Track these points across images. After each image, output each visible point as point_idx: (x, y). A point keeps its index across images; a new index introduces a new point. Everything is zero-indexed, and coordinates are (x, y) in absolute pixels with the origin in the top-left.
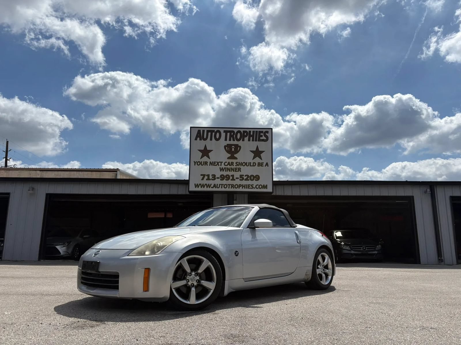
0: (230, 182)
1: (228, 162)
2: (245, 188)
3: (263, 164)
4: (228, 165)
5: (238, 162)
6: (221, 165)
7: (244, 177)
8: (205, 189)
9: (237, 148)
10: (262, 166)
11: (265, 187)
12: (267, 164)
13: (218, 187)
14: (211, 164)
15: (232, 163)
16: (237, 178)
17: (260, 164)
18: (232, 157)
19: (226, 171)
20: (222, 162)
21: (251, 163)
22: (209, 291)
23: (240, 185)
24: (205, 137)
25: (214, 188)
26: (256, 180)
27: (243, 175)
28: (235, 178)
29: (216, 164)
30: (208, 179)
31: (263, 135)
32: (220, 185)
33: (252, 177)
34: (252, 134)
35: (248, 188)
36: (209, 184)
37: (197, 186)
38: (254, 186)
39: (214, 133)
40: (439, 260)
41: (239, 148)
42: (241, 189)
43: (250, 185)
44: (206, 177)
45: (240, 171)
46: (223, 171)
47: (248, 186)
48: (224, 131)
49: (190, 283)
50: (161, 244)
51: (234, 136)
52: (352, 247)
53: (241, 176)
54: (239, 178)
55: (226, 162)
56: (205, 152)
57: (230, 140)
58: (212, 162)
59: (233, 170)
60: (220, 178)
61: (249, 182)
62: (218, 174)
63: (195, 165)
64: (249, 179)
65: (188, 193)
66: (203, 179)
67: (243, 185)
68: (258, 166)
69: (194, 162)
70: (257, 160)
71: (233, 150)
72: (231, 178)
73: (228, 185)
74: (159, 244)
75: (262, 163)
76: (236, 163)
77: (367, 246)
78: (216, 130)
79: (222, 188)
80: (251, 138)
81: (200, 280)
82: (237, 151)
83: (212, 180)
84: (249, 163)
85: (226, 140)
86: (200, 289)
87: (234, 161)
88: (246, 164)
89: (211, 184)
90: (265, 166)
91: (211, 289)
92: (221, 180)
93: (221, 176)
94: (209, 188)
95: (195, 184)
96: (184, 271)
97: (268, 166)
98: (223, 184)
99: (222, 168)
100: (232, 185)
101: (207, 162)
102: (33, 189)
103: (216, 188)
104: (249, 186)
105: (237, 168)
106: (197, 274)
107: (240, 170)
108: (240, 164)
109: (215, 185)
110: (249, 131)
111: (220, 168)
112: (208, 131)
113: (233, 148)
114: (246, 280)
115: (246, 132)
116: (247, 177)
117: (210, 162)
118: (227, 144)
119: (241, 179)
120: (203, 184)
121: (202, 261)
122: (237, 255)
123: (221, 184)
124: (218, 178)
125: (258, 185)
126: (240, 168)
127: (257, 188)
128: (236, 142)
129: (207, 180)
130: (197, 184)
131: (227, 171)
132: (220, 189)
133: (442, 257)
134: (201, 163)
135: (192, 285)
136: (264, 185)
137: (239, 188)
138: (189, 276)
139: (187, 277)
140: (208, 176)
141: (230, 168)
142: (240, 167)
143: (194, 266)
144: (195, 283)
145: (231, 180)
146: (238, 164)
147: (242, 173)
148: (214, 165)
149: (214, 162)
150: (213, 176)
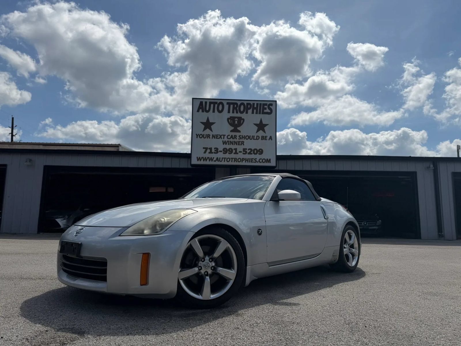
0: (233, 156)
1: (230, 136)
2: (248, 162)
3: (266, 138)
4: (231, 139)
5: (241, 136)
6: (224, 138)
7: (247, 150)
8: (208, 163)
9: (241, 121)
10: (265, 140)
11: (269, 161)
12: (271, 138)
13: (221, 160)
14: (213, 136)
15: (235, 136)
16: (240, 152)
17: (263, 138)
18: (235, 130)
19: (228, 144)
20: (225, 135)
21: (254, 136)
22: (227, 281)
23: (242, 159)
24: (207, 109)
25: (217, 161)
26: (259, 154)
27: (246, 149)
28: (238, 152)
29: (219, 137)
30: (211, 152)
32: (222, 158)
33: (255, 152)
34: (255, 106)
35: (252, 162)
36: (211, 158)
37: (199, 159)
38: (258, 160)
39: (216, 105)
40: (439, 234)
41: (242, 121)
42: (244, 163)
43: (253, 159)
44: (208, 151)
45: (244, 145)
46: (226, 144)
47: (251, 160)
48: (228, 103)
49: (203, 271)
50: (165, 219)
51: (238, 108)
53: (244, 150)
54: (242, 152)
55: (229, 135)
56: (208, 125)
57: (233, 112)
58: (215, 135)
59: (236, 143)
61: (253, 156)
62: (221, 147)
63: (197, 137)
64: (252, 152)
65: (190, 167)
66: (205, 152)
67: (246, 159)
68: (262, 139)
69: (196, 134)
70: (261, 133)
71: (236, 122)
72: (234, 151)
73: (231, 158)
74: (163, 220)
75: (266, 136)
76: (239, 136)
77: (368, 222)
78: (218, 102)
79: (224, 161)
80: (255, 111)
81: (215, 266)
82: (240, 124)
83: (215, 153)
84: (252, 136)
85: (229, 112)
86: (216, 278)
87: (238, 134)
88: (249, 137)
89: (213, 158)
90: (269, 140)
91: (231, 279)
92: (224, 153)
93: (224, 149)
94: (212, 161)
95: (197, 157)
96: (195, 255)
97: (272, 140)
98: (226, 158)
99: (225, 141)
100: (235, 158)
101: (210, 135)
102: (30, 160)
103: (218, 161)
105: (240, 141)
106: (212, 259)
107: (243, 143)
108: (243, 137)
109: (217, 158)
110: (253, 104)
111: (223, 141)
112: (210, 103)
114: (271, 264)
115: (250, 104)
116: (250, 151)
117: (213, 135)
118: (230, 117)
119: (244, 152)
120: (205, 158)
121: (218, 241)
122: (260, 234)
123: (224, 158)
124: (221, 151)
125: (261, 159)
126: (244, 142)
127: (261, 162)
128: (239, 115)
129: (209, 153)
130: (200, 157)
131: (230, 144)
132: (223, 163)
133: (442, 232)
134: (203, 136)
135: (206, 273)
136: (267, 159)
137: (242, 162)
138: (201, 262)
139: (198, 263)
140: (211, 149)
141: (233, 141)
142: (243, 140)
143: (207, 248)
144: (210, 271)
145: (234, 153)
146: (241, 137)
147: (245, 147)
148: (217, 138)
149: (217, 135)
150: (215, 149)
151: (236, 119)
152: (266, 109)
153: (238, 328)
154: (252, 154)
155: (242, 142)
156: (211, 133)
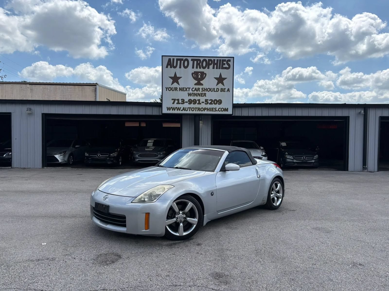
0: (197, 106)
1: (195, 88)
2: (209, 111)
3: (225, 90)
4: (195, 91)
5: (203, 88)
6: (189, 91)
7: (209, 101)
8: (176, 112)
9: (203, 75)
10: (224, 91)
11: (226, 110)
12: (228, 90)
13: (187, 110)
14: (181, 89)
15: (199, 89)
16: (203, 102)
18: (199, 84)
19: (193, 96)
20: (190, 88)
21: (214, 88)
22: (193, 225)
23: (205, 108)
24: (175, 65)
25: (183, 110)
26: (219, 104)
28: (201, 102)
29: (185, 90)
30: (178, 103)
31: (226, 64)
32: (188, 108)
33: (215, 101)
34: (216, 62)
35: (212, 111)
36: (179, 108)
37: (169, 109)
38: (217, 109)
39: (182, 62)
40: (364, 168)
41: (204, 75)
42: (206, 112)
43: (214, 108)
44: (176, 102)
46: (191, 96)
48: (192, 60)
49: (178, 220)
51: (201, 64)
52: (295, 157)
53: (206, 100)
54: (205, 102)
55: (194, 88)
56: (175, 79)
57: (197, 68)
58: (182, 88)
59: (199, 95)
60: (188, 102)
61: (213, 106)
62: (187, 98)
63: (167, 90)
64: (213, 103)
65: (161, 114)
66: (173, 103)
67: (208, 108)
68: (221, 91)
69: (166, 88)
70: (220, 86)
71: (199, 76)
72: (198, 102)
73: (195, 108)
74: (155, 193)
75: (224, 89)
76: (202, 89)
77: (306, 156)
78: (184, 58)
79: (190, 111)
80: (215, 66)
81: (186, 217)
82: (203, 78)
83: (182, 104)
84: (213, 88)
85: (193, 67)
87: (201, 87)
88: (210, 90)
90: (227, 92)
92: (189, 104)
93: (189, 100)
94: (179, 110)
95: (167, 107)
96: (174, 211)
97: (229, 92)
98: (191, 108)
99: (190, 93)
100: (198, 108)
101: (177, 88)
102: (30, 109)
103: (185, 111)
104: (212, 109)
105: (203, 93)
106: (184, 213)
107: (205, 95)
108: (205, 90)
109: (184, 108)
110: (214, 60)
111: (188, 93)
112: (177, 60)
113: (199, 75)
114: (219, 212)
115: (211, 60)
116: (211, 101)
117: (180, 88)
118: (194, 72)
120: (174, 107)
121: (187, 203)
122: (212, 195)
123: (189, 108)
124: (186, 102)
125: (220, 108)
126: (206, 94)
127: (220, 111)
128: (202, 70)
129: (177, 103)
130: (169, 107)
131: (194, 96)
132: (188, 112)
133: (366, 166)
134: (171, 89)
135: (180, 221)
136: (225, 108)
137: (204, 111)
138: (177, 215)
140: (178, 100)
141: (197, 93)
142: (205, 92)
144: (183, 220)
145: (198, 104)
146: (204, 90)
147: (206, 98)
148: (183, 91)
149: (183, 88)
150: (182, 100)
151: (199, 74)
152: (225, 64)
153: (198, 253)
154: (212, 104)
155: (204, 93)
156: (178, 87)
